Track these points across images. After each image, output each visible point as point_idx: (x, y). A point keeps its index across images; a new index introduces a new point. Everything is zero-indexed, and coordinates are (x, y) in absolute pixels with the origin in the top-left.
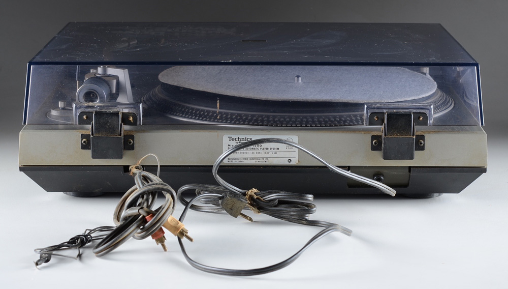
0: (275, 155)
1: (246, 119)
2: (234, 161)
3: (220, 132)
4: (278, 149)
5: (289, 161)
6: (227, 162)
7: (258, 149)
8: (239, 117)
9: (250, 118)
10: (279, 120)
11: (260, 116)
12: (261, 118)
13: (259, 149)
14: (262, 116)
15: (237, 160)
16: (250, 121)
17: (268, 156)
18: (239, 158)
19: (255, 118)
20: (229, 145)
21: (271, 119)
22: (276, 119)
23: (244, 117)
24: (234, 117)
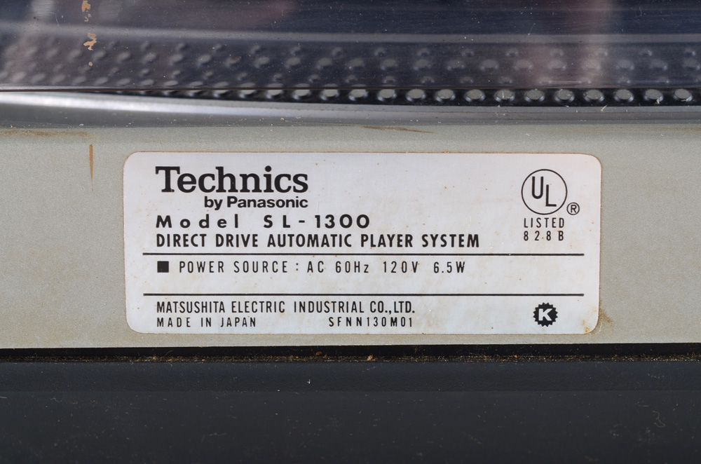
0: (455, 282)
1: (274, 66)
2: (195, 318)
3: (104, 143)
4: (474, 240)
5: (543, 314)
6: (154, 328)
7: (345, 241)
8: (229, 62)
9: (294, 61)
10: (472, 71)
11: (351, 51)
12: (358, 62)
13: (355, 240)
14: (364, 50)
15: (216, 317)
16: (297, 76)
17: (408, 283)
18: (227, 301)
19: (324, 62)
20: (164, 221)
21: (419, 64)
22: (453, 65)
23: (263, 60)
24: (204, 59)
